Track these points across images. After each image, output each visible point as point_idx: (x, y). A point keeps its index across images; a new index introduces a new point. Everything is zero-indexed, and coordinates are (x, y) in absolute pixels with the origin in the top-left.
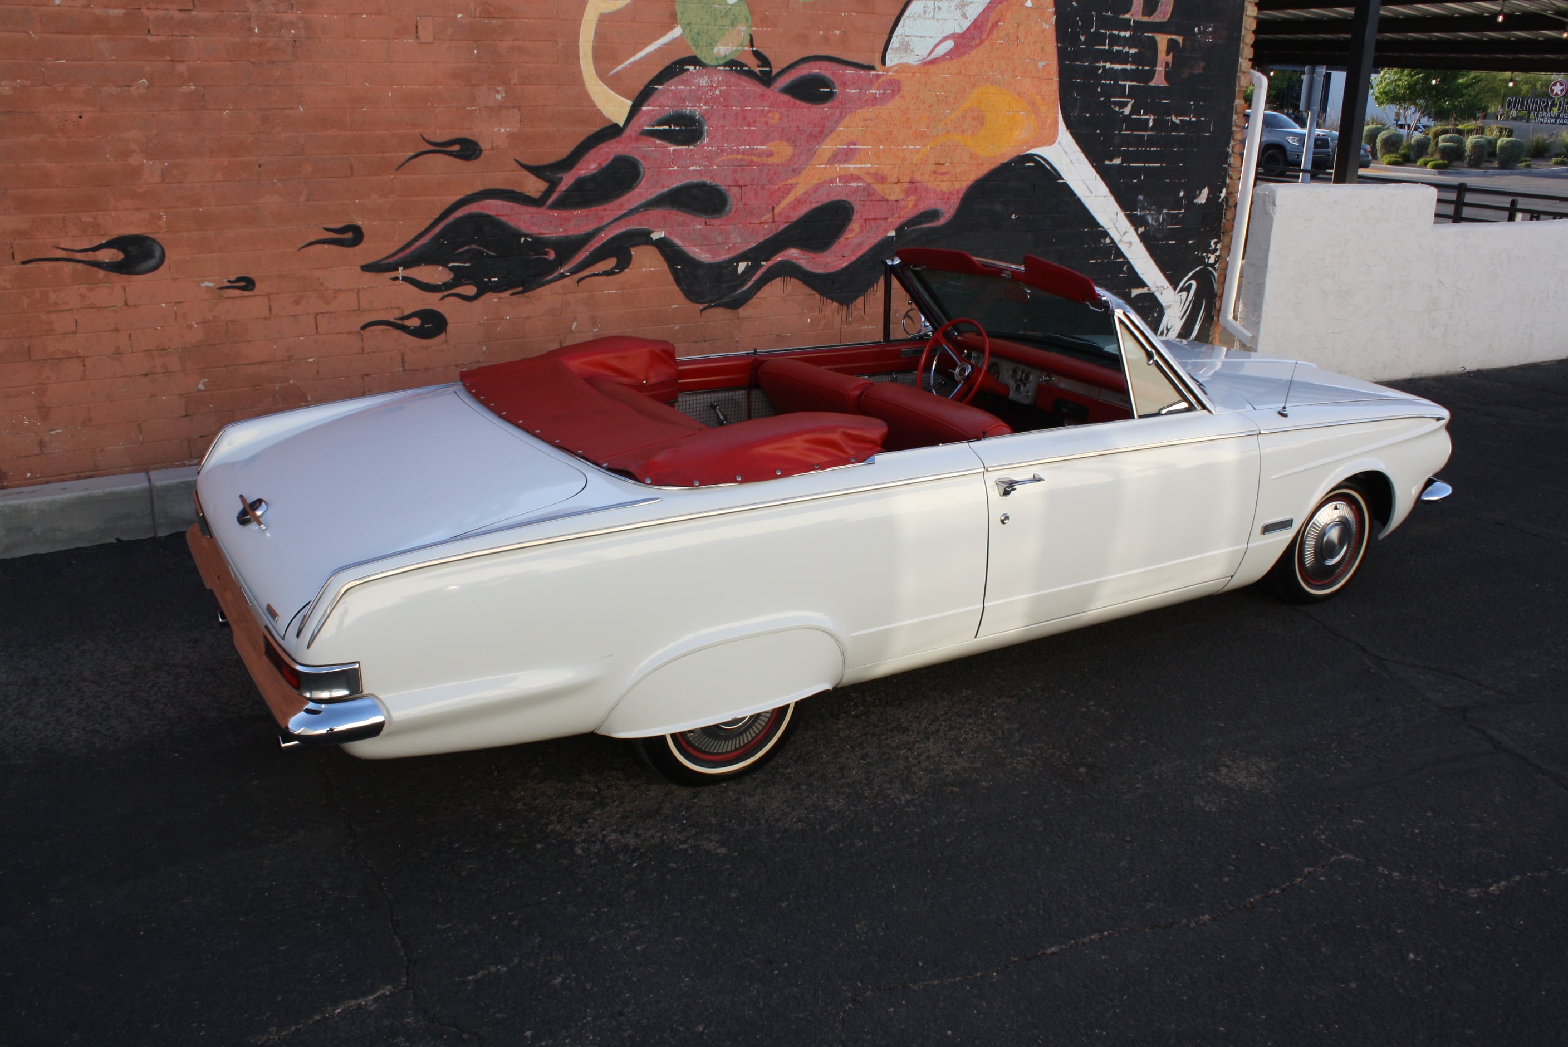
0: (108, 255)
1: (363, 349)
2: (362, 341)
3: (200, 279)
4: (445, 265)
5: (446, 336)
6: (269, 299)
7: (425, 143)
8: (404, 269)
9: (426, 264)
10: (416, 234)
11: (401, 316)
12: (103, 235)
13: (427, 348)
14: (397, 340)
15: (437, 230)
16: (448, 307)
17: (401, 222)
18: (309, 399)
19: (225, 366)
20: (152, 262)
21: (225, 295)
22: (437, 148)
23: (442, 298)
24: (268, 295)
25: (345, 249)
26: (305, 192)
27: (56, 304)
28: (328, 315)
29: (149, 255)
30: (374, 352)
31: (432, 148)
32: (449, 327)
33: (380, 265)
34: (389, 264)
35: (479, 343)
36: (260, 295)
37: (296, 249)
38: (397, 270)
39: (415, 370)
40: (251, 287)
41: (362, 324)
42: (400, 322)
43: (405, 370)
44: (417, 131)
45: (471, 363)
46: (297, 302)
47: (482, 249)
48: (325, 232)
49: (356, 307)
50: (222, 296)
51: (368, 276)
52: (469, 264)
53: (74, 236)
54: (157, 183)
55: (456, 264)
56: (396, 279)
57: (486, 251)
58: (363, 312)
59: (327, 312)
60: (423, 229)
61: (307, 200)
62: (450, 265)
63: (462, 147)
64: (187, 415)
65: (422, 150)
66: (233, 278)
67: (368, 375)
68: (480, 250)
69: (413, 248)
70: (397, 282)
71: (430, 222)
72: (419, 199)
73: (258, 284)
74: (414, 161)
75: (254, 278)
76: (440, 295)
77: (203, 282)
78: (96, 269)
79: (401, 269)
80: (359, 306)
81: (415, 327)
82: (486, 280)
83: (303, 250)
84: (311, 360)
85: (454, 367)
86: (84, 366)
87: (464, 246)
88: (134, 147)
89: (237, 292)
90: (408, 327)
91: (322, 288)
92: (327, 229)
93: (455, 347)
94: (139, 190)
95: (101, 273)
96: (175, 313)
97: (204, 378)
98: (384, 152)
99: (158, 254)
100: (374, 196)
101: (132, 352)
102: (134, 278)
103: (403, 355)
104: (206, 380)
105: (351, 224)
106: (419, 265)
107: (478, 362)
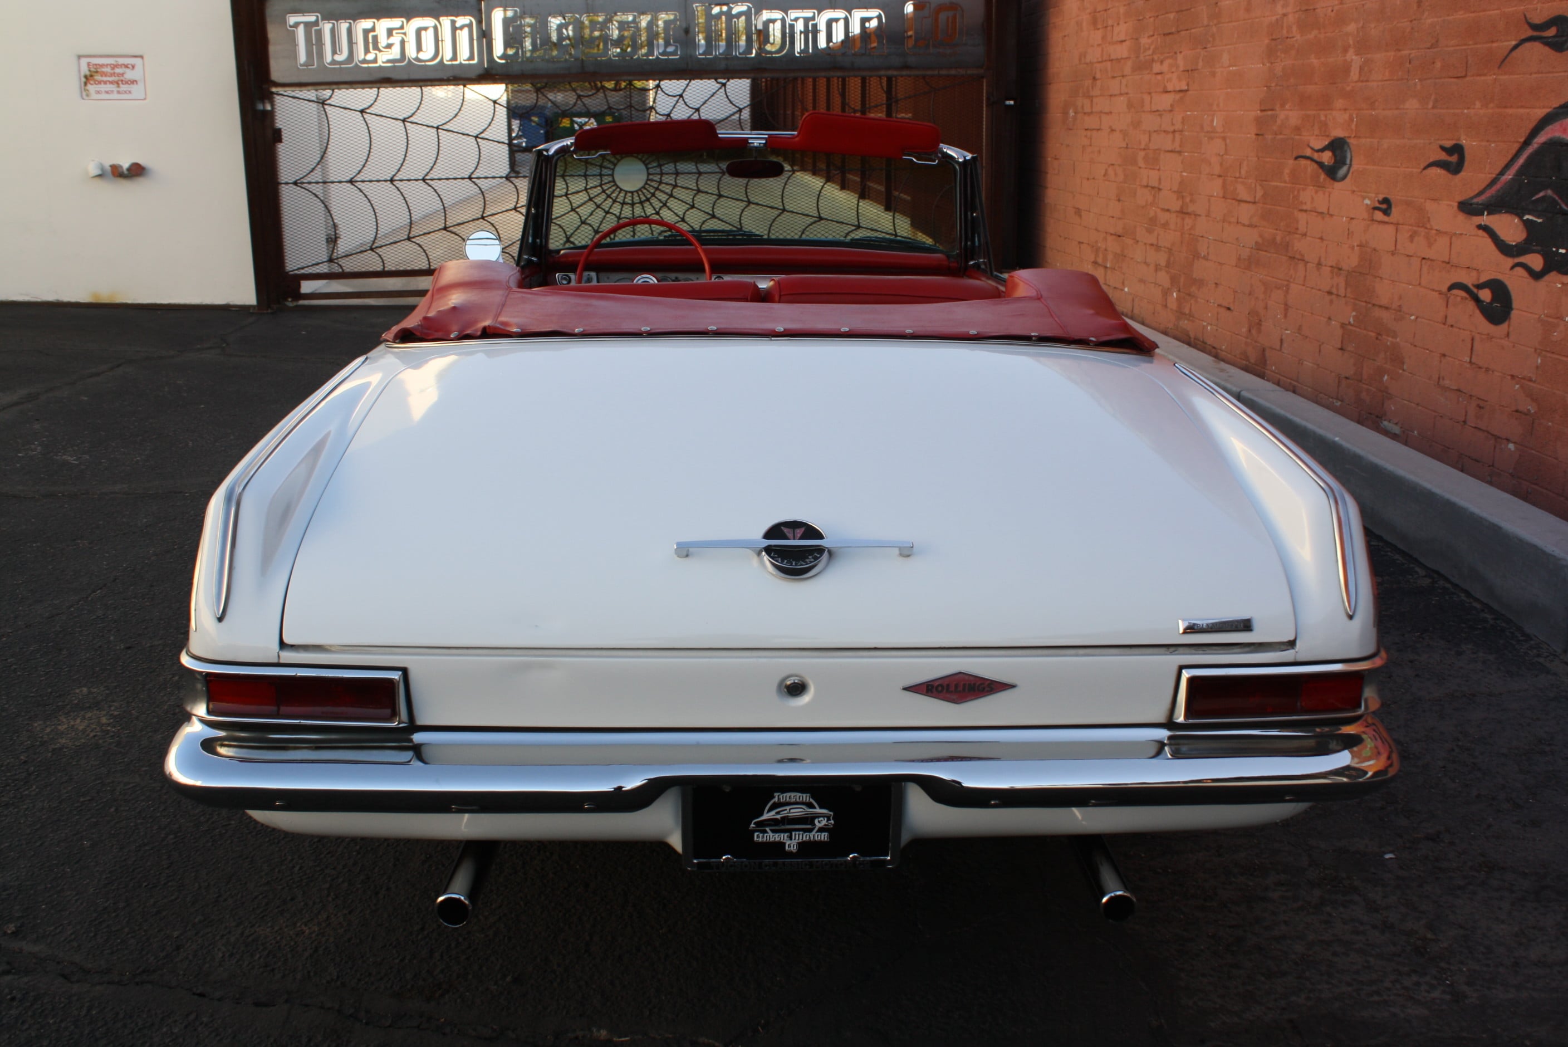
0: (1327, 157)
1: (1446, 317)
2: (1447, 306)
3: (1363, 194)
4: (1521, 218)
5: (1509, 326)
6: (1397, 229)
7: (1526, 27)
8: (1488, 214)
9: (1505, 213)
10: (1503, 165)
11: (1476, 283)
12: (1328, 136)
13: (1492, 338)
14: (1471, 316)
15: (1521, 161)
16: (1517, 282)
17: (1493, 145)
18: (1405, 367)
19: (1366, 302)
20: (1345, 169)
21: (1375, 218)
22: (1535, 34)
23: (1512, 268)
24: (1398, 224)
25: (1450, 176)
26: (1433, 97)
27: (1302, 203)
28: (1429, 262)
29: (1344, 164)
30: (1452, 326)
31: (1530, 33)
32: (1514, 314)
33: (1471, 204)
34: (1477, 204)
35: (1536, 349)
36: (1392, 223)
37: (1419, 170)
38: (1483, 215)
39: (1480, 368)
40: (1389, 211)
41: (1448, 284)
42: (1475, 290)
43: (1470, 362)
44: (1522, 8)
45: (1524, 378)
46: (1411, 238)
47: (1557, 198)
48: (1439, 150)
49: (1447, 260)
50: (1373, 220)
51: (1461, 217)
52: (1540, 221)
53: (1317, 136)
54: (1356, 82)
55: (1530, 217)
56: (1480, 227)
57: (1559, 201)
58: (1452, 266)
59: (1429, 259)
60: (1509, 157)
61: (1433, 107)
62: (1526, 217)
63: (1558, 31)
64: (1341, 349)
65: (1523, 37)
66: (1380, 199)
67: (1444, 355)
68: (1554, 200)
69: (1498, 186)
70: (1481, 232)
71: (1516, 146)
72: (1510, 111)
73: (1393, 209)
74: (1514, 54)
75: (1392, 201)
76: (1510, 261)
77: (1364, 198)
78: (1320, 171)
79: (1486, 213)
80: (1450, 259)
81: (1487, 303)
82: (1554, 249)
83: (1426, 171)
84: (1413, 318)
85: (1509, 377)
86: (1306, 271)
87: (1540, 191)
88: (1351, 42)
89: (1379, 216)
90: (1483, 302)
91: (1428, 226)
92: (1443, 148)
93: (1514, 346)
94: (1348, 88)
95: (1323, 176)
96: (1349, 229)
97: (1354, 310)
98: (1492, 42)
99: (1348, 161)
100: (1478, 105)
101: (1326, 266)
102: (1337, 185)
103: (1473, 339)
104: (1354, 313)
105: (1460, 142)
106: (1500, 212)
107: (1530, 380)
